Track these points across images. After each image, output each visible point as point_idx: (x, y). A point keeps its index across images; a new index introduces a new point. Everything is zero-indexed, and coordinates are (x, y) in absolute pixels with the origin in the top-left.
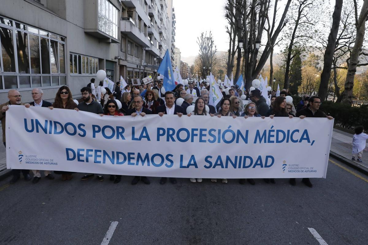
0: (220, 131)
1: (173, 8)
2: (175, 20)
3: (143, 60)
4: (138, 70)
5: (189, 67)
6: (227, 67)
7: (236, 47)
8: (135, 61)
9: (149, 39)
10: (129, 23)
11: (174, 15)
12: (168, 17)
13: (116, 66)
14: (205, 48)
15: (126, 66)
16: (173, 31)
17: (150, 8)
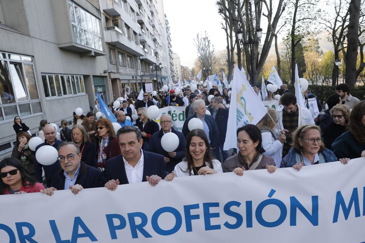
0: (249, 204)
1: (165, 13)
2: (168, 25)
3: (139, 70)
4: (135, 81)
5: (190, 70)
6: (227, 65)
7: (234, 43)
8: (130, 73)
9: (142, 47)
10: (115, 32)
11: (167, 21)
12: (161, 24)
13: (107, 80)
14: (203, 49)
15: (119, 79)
16: (169, 36)
17: (138, 15)
